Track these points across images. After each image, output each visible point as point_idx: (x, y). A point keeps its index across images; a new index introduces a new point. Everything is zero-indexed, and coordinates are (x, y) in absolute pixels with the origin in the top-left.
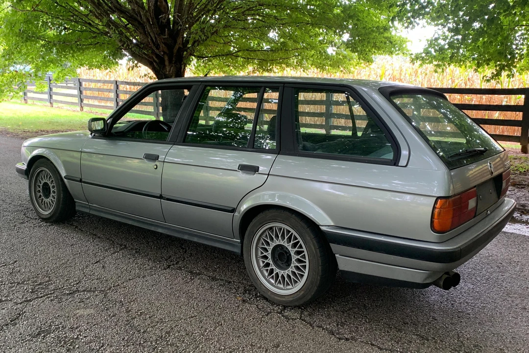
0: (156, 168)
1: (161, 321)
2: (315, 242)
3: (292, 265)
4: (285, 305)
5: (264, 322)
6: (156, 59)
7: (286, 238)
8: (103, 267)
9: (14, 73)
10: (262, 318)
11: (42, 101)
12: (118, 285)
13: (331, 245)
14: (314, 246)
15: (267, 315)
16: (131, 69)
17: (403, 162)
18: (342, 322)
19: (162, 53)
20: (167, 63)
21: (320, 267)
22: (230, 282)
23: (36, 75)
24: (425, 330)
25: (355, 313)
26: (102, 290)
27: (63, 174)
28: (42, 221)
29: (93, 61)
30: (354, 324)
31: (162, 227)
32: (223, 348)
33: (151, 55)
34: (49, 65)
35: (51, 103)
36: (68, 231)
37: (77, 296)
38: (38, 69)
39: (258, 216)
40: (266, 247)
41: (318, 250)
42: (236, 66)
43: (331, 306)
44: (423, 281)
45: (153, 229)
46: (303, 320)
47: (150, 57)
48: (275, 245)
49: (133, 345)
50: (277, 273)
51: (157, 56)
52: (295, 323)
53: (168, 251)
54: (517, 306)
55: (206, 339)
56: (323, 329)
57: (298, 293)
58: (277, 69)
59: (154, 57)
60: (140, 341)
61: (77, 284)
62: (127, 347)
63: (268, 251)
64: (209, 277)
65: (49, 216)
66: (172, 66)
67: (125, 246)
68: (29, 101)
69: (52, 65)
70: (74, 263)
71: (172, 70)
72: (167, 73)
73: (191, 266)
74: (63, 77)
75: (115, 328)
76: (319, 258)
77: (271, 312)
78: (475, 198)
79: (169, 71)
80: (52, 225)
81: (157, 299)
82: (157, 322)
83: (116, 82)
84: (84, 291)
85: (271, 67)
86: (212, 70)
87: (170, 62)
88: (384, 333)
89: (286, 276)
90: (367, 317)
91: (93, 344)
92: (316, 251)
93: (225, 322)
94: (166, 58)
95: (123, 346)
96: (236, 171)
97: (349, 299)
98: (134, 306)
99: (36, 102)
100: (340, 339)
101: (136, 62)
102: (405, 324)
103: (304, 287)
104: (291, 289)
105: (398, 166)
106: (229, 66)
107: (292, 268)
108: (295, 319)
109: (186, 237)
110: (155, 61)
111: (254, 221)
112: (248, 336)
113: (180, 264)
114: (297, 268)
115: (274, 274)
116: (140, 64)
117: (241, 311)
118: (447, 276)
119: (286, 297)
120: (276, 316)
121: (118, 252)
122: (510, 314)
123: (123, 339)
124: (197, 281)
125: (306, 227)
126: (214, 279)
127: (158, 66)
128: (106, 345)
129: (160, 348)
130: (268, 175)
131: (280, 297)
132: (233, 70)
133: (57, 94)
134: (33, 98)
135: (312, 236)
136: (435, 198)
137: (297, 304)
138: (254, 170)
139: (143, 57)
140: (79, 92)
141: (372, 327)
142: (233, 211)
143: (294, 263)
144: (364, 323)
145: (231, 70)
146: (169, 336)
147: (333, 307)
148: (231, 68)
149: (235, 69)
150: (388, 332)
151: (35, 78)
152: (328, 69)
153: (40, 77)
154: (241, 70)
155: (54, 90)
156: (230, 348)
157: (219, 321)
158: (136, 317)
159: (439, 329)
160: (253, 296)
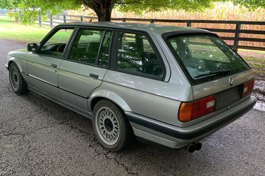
0: (56, 72)
1: (43, 154)
2: (122, 119)
3: (113, 130)
4: (110, 150)
5: (94, 159)
6: (96, 5)
7: (111, 115)
8: (31, 121)
9: (31, 12)
10: (94, 157)
11: (48, 26)
12: (33, 132)
13: (130, 122)
14: (122, 121)
15: (98, 155)
16: (84, 10)
17: (166, 79)
18: (136, 163)
19: (99, 2)
20: (102, 7)
21: (125, 133)
22: (88, 134)
23: (42, 13)
24: (180, 172)
25: (146, 158)
26: (23, 134)
27: (21, 71)
28: (15, 93)
29: (69, 6)
30: (141, 165)
31: (61, 102)
32: (65, 173)
33: (94, 3)
34: (48, 8)
35: (51, 27)
36: (24, 99)
37: (10, 137)
38: (43, 10)
39: (98, 102)
40: (102, 119)
41: (124, 124)
42: (141, 8)
43: (135, 152)
44: (175, 147)
45: (57, 102)
46: (115, 160)
47: (93, 4)
48: (106, 118)
49: (22, 167)
50: (107, 133)
51: (97, 4)
52: (111, 161)
53: (66, 114)
54: (243, 161)
55: (60, 167)
56: (124, 166)
57: (115, 145)
58: (163, 9)
59: (95, 4)
60: (27, 165)
61: (14, 130)
62: (19, 168)
63: (103, 121)
64: (80, 130)
65: (17, 91)
66: (104, 9)
67: (47, 109)
68: (42, 26)
69: (50, 8)
70: (17, 118)
71: (104, 11)
72: (102, 13)
73: (74, 123)
74: (55, 13)
75: (18, 156)
76: (124, 128)
77: (101, 154)
78: (214, 101)
79: (103, 12)
80: (18, 96)
81: (47, 142)
82: (41, 155)
83: (81, 16)
84: (15, 134)
85: (159, 8)
86: (129, 10)
87: (103, 7)
88: (156, 172)
89: (110, 135)
90: (151, 161)
91: (3, 165)
92: (123, 124)
93: (74, 157)
94: (101, 5)
95: (17, 167)
96: (89, 77)
97: (147, 149)
98: (34, 145)
99: (45, 26)
100: (130, 173)
101: (87, 7)
102: (170, 167)
103: (117, 142)
104: (113, 142)
105: (164, 81)
106: (137, 8)
107: (113, 132)
108: (112, 159)
109: (70, 109)
110: (96, 6)
111: (97, 105)
112: (82, 167)
113: (69, 122)
114: (115, 131)
115: (105, 133)
116: (88, 8)
117: (86, 152)
118: (192, 145)
119: (110, 146)
120: (102, 156)
121: (42, 113)
122: (236, 166)
123: (19, 163)
124: (72, 132)
125: (119, 111)
126: (81, 131)
127: (98, 9)
128: (10, 165)
129: (34, 170)
130: (102, 80)
131: (108, 146)
132: (140, 10)
133: (54, 22)
134: (44, 24)
135: (121, 116)
136: (180, 102)
137: (115, 150)
138: (96, 77)
139: (90, 4)
140: (64, 21)
141: (151, 168)
142: (88, 98)
143: (114, 129)
144: (148, 165)
145: (139, 10)
146: (42, 163)
147: (135, 153)
148: (139, 9)
149: (141, 9)
150: (158, 171)
151: (41, 14)
152: (190, 9)
153: (44, 14)
154: (144, 10)
155: (53, 20)
156: (69, 173)
157: (71, 157)
158: (32, 151)
159: (188, 172)
160: (96, 143)
